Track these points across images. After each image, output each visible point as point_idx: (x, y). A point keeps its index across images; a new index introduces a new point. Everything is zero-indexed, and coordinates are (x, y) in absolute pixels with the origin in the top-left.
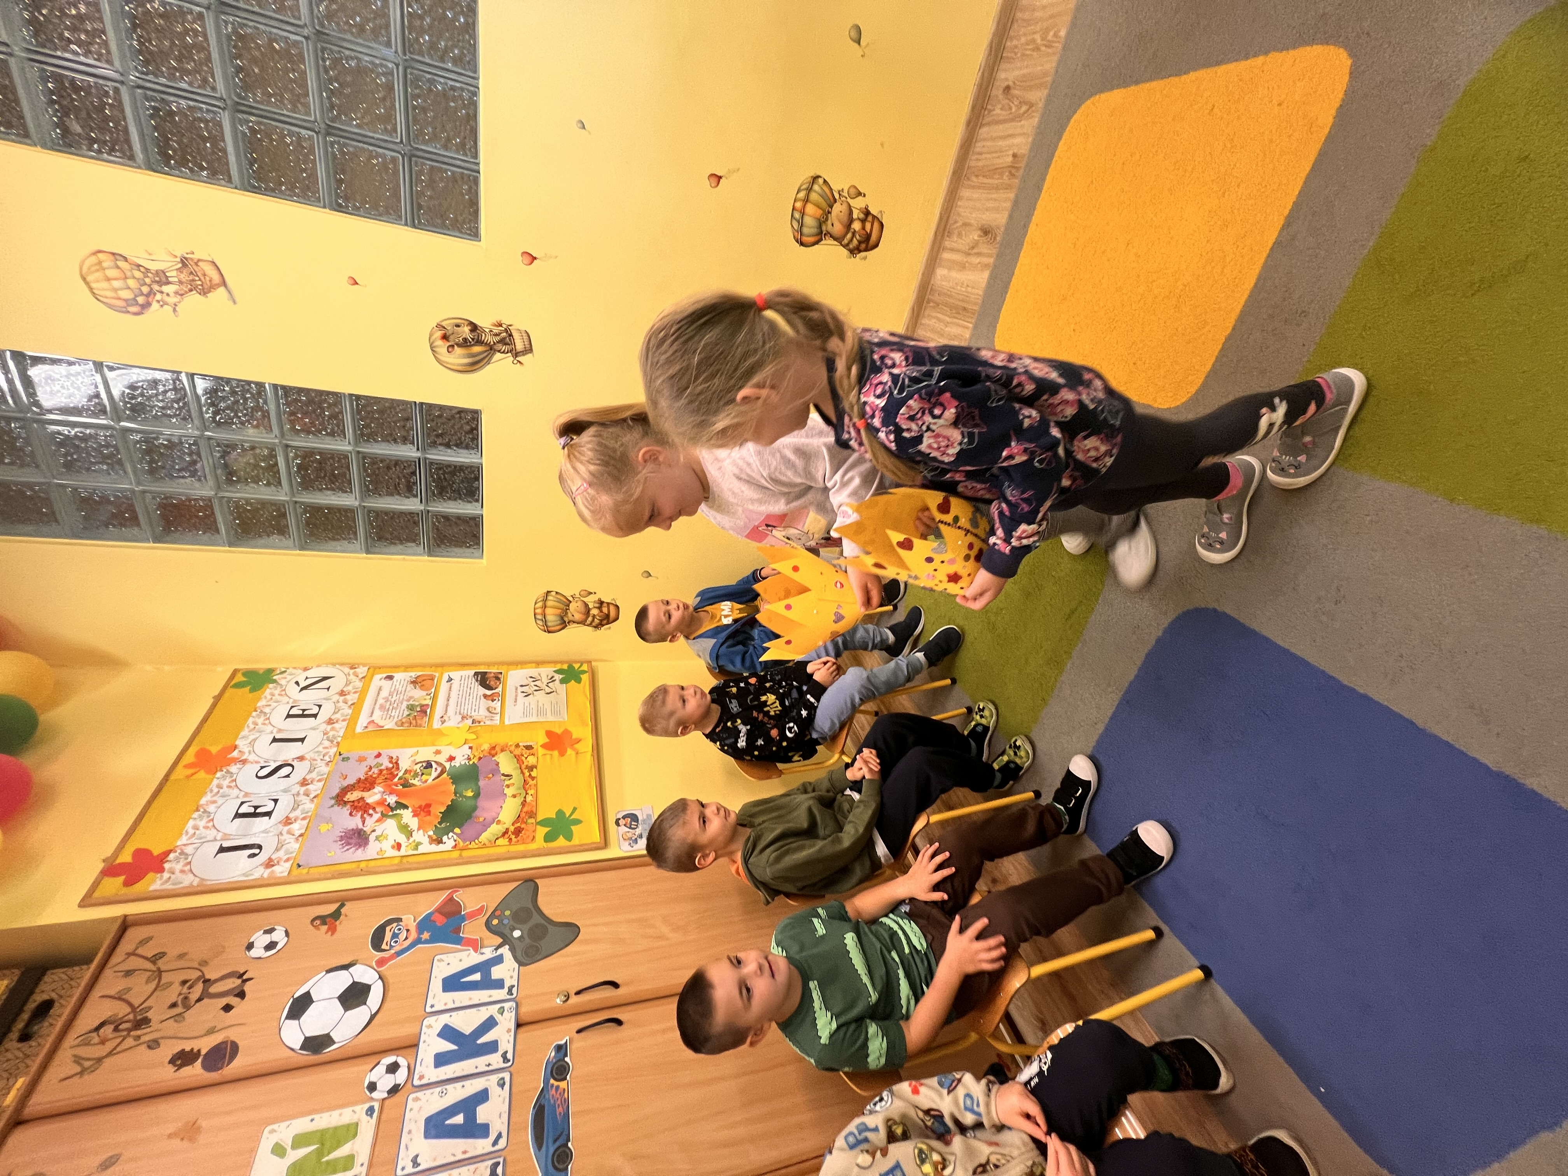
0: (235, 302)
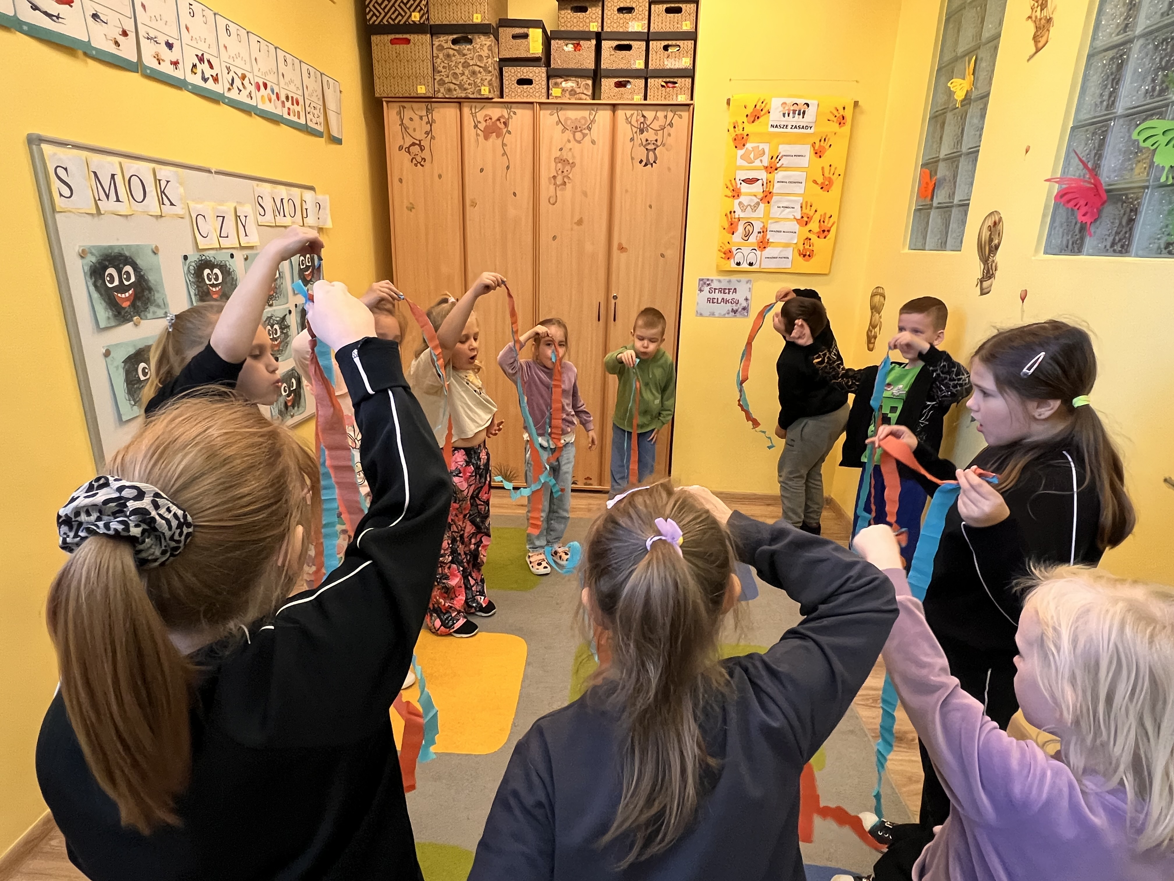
0: (1028, 60)
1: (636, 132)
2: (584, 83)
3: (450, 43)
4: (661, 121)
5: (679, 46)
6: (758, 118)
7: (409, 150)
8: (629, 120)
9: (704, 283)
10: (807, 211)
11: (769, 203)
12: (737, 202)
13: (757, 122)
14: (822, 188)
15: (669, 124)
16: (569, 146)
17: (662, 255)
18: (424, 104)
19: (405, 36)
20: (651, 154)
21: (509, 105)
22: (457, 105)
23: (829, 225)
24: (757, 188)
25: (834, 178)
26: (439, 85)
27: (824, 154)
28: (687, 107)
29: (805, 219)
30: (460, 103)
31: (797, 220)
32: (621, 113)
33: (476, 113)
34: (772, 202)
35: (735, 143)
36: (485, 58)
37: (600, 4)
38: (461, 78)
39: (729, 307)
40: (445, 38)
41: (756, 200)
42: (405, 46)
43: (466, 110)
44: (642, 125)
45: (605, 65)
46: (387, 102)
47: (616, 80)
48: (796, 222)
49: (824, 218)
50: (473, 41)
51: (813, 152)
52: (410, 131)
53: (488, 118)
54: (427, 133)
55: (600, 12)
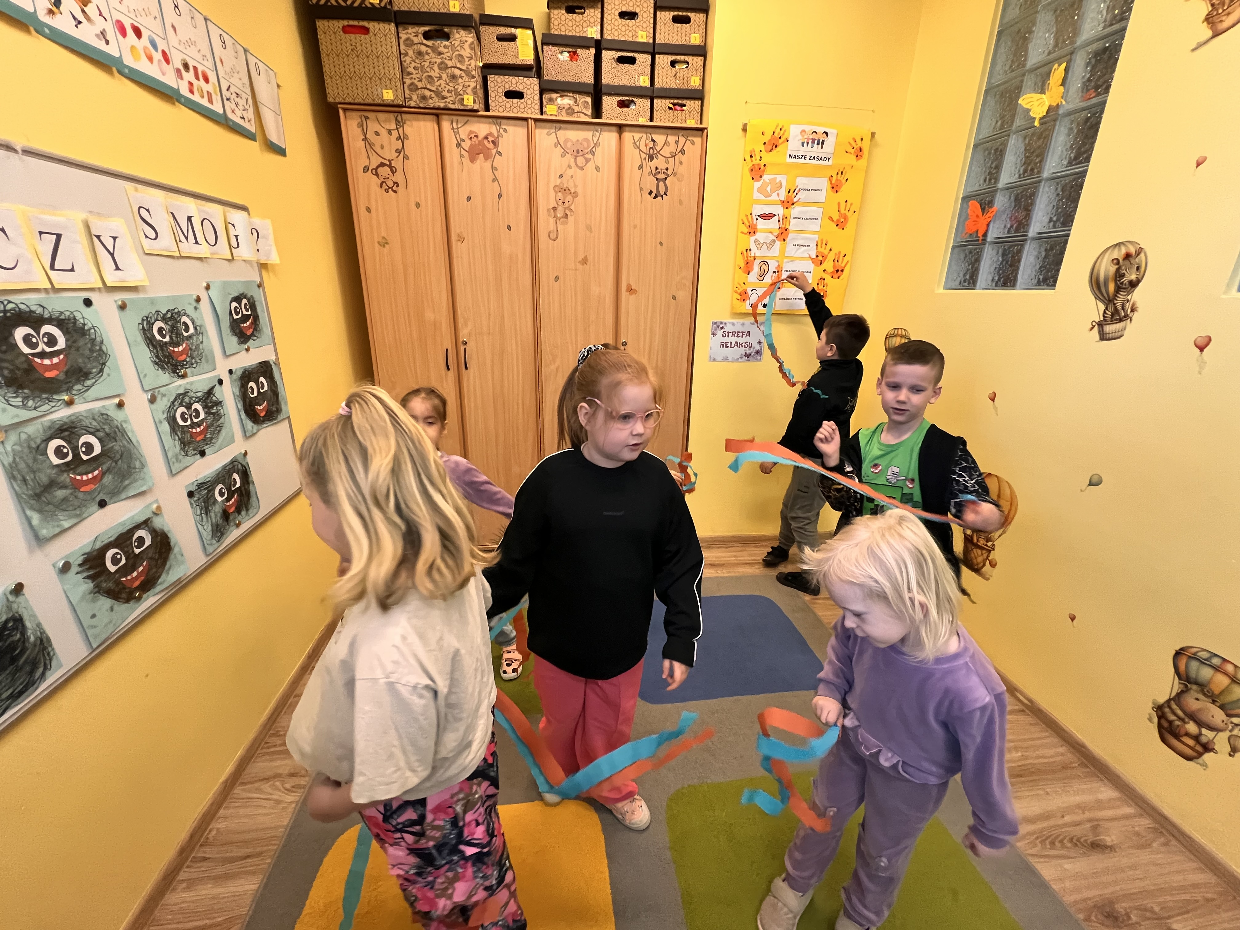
1: (645, 159)
2: (583, 100)
3: (421, 36)
4: (672, 148)
5: (688, 63)
6: (776, 146)
7: (376, 172)
8: (638, 144)
9: (718, 326)
10: (822, 250)
11: (784, 240)
12: (753, 238)
13: (774, 152)
14: (837, 225)
15: (681, 151)
16: (570, 172)
17: (674, 298)
18: (392, 116)
19: (362, 23)
20: (661, 183)
21: (499, 121)
22: (434, 117)
23: (843, 265)
24: (772, 223)
25: (849, 214)
26: (410, 90)
27: (840, 188)
28: (700, 132)
29: (820, 258)
30: (437, 115)
31: (812, 259)
32: (628, 136)
33: (458, 128)
34: (787, 240)
35: (751, 174)
36: (467, 60)
37: (600, 6)
38: (438, 83)
39: (742, 350)
40: (414, 30)
41: (772, 237)
42: (363, 36)
43: (446, 125)
44: (651, 150)
45: (606, 79)
46: (345, 110)
47: (619, 99)
48: (811, 262)
49: (839, 257)
50: (451, 36)
51: (830, 187)
52: (378, 148)
53: (473, 136)
54: (398, 151)
55: (599, 16)
